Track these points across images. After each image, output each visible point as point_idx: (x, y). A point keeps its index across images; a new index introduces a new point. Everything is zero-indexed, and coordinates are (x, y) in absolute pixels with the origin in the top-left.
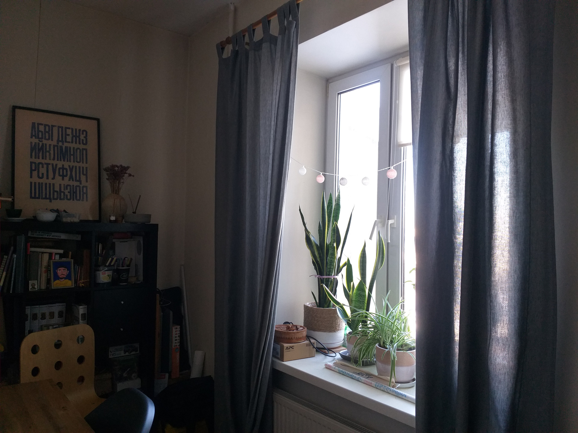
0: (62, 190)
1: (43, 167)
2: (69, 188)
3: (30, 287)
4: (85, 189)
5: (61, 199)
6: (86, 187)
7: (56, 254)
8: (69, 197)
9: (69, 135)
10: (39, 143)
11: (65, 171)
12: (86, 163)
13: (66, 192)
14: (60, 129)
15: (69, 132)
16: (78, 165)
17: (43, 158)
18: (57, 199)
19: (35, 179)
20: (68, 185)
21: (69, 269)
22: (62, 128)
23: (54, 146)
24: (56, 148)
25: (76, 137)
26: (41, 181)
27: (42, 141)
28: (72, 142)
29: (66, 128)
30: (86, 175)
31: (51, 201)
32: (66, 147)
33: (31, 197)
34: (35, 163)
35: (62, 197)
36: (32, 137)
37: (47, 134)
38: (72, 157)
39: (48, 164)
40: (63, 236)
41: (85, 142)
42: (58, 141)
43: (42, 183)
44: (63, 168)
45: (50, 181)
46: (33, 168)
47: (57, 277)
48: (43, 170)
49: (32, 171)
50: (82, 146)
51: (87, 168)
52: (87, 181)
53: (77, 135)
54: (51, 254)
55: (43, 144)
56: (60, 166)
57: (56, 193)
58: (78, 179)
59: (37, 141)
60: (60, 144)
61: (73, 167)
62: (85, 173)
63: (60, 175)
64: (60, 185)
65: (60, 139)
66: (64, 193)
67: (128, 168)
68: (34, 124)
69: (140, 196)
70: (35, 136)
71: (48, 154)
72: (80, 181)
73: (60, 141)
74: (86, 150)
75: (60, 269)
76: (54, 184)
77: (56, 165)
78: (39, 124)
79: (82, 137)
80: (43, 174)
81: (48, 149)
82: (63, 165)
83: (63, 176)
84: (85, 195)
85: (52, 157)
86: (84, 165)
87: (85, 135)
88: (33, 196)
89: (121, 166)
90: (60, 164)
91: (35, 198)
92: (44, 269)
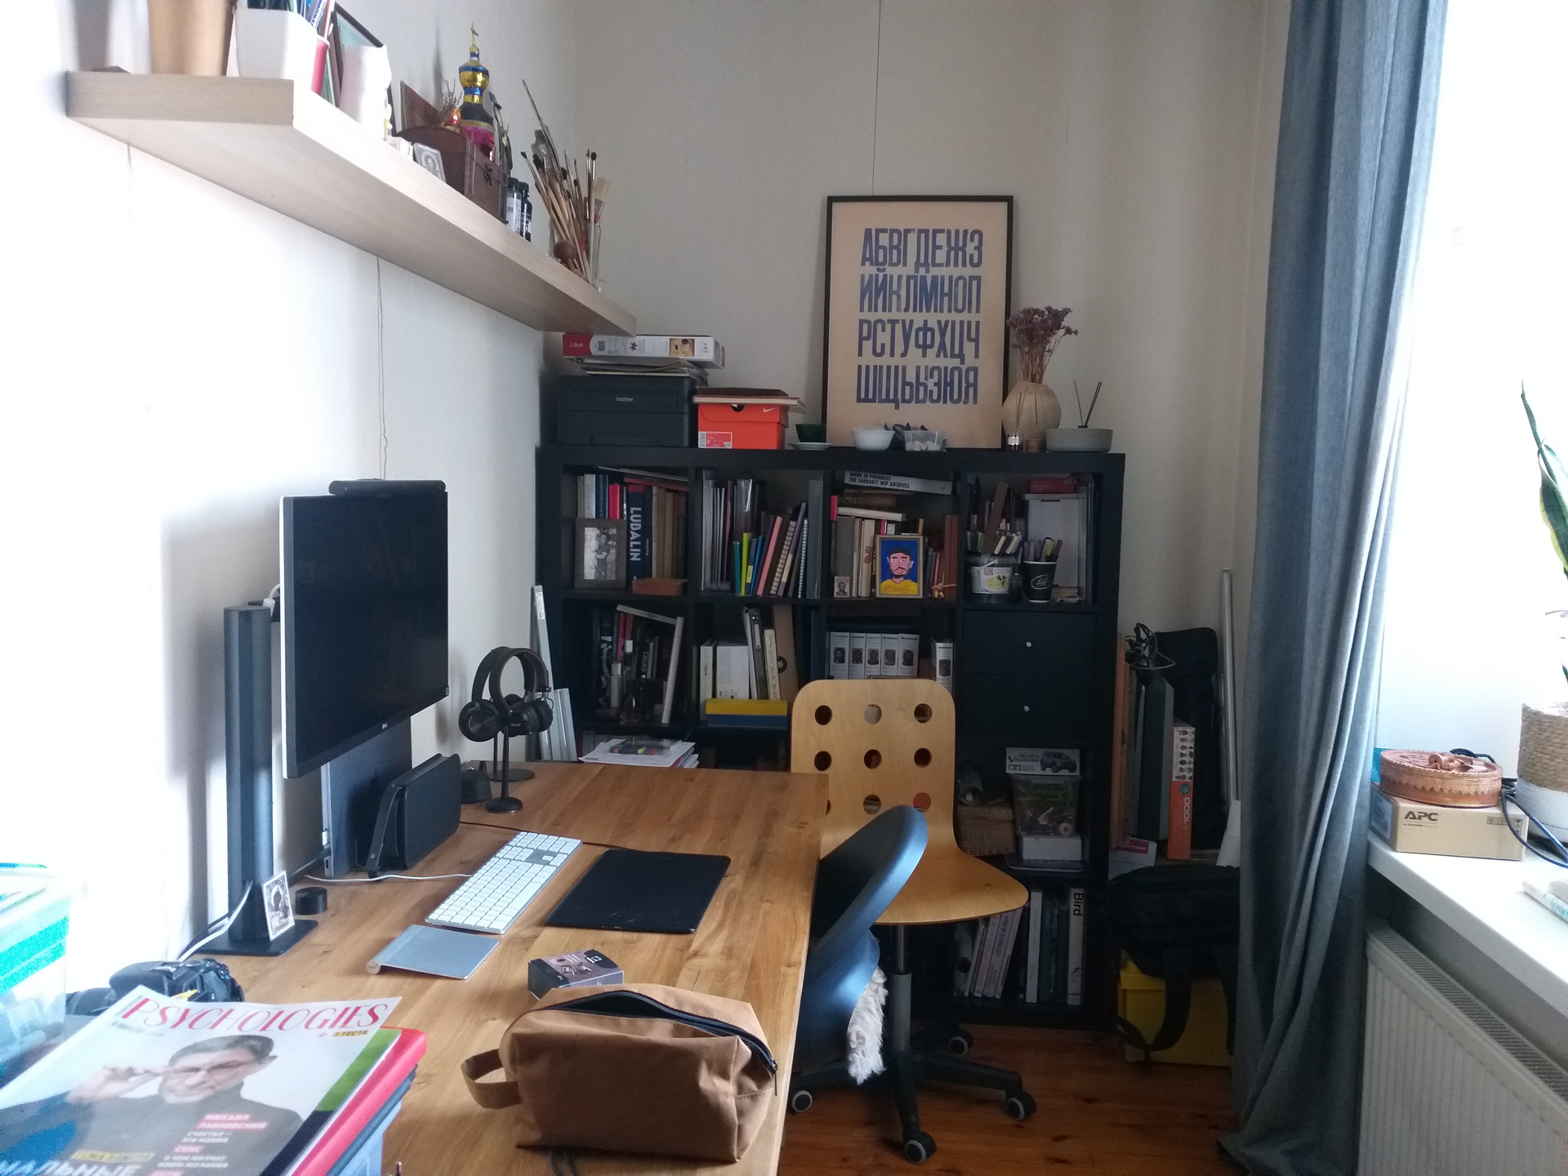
0: (922, 380)
1: (883, 330)
2: (936, 373)
3: (836, 590)
4: (972, 374)
5: (918, 401)
6: (975, 370)
7: (889, 522)
8: (935, 397)
9: (940, 247)
10: (877, 276)
11: (929, 334)
12: (978, 311)
13: (931, 384)
14: (923, 235)
15: (941, 239)
16: (956, 317)
17: (884, 310)
18: (909, 401)
19: (868, 359)
20: (933, 369)
21: (914, 558)
22: (926, 232)
23: (909, 278)
24: (912, 282)
25: (957, 249)
26: (879, 361)
27: (884, 270)
28: (948, 264)
29: (936, 232)
30: (976, 341)
31: (897, 407)
32: (934, 278)
33: (859, 400)
34: (868, 322)
35: (921, 396)
36: (863, 264)
37: (895, 252)
38: (946, 299)
39: (893, 322)
40: (913, 485)
41: (976, 261)
42: (918, 265)
43: (881, 367)
44: (925, 328)
45: (897, 361)
46: (865, 334)
47: (887, 573)
48: (883, 337)
49: (861, 339)
50: (968, 271)
51: (978, 323)
52: (977, 356)
53: (963, 245)
54: (878, 522)
55: (885, 276)
56: (918, 324)
57: (908, 388)
58: (957, 351)
59: (873, 270)
60: (922, 271)
61: (947, 322)
62: (973, 335)
63: (917, 345)
64: (918, 368)
65: (922, 260)
66: (925, 386)
67: (1066, 311)
68: (868, 232)
69: (1100, 384)
70: (870, 259)
71: (895, 298)
72: (961, 356)
73: (922, 265)
74: (978, 279)
75: (892, 556)
76: (904, 368)
77: (912, 322)
78: (879, 231)
79: (970, 248)
80: (883, 346)
81: (895, 288)
82: (926, 322)
83: (925, 347)
84: (971, 390)
85: (903, 306)
86: (972, 317)
87: (976, 243)
88: (863, 396)
89: (1049, 309)
90: (918, 319)
91: (867, 400)
92: (865, 555)
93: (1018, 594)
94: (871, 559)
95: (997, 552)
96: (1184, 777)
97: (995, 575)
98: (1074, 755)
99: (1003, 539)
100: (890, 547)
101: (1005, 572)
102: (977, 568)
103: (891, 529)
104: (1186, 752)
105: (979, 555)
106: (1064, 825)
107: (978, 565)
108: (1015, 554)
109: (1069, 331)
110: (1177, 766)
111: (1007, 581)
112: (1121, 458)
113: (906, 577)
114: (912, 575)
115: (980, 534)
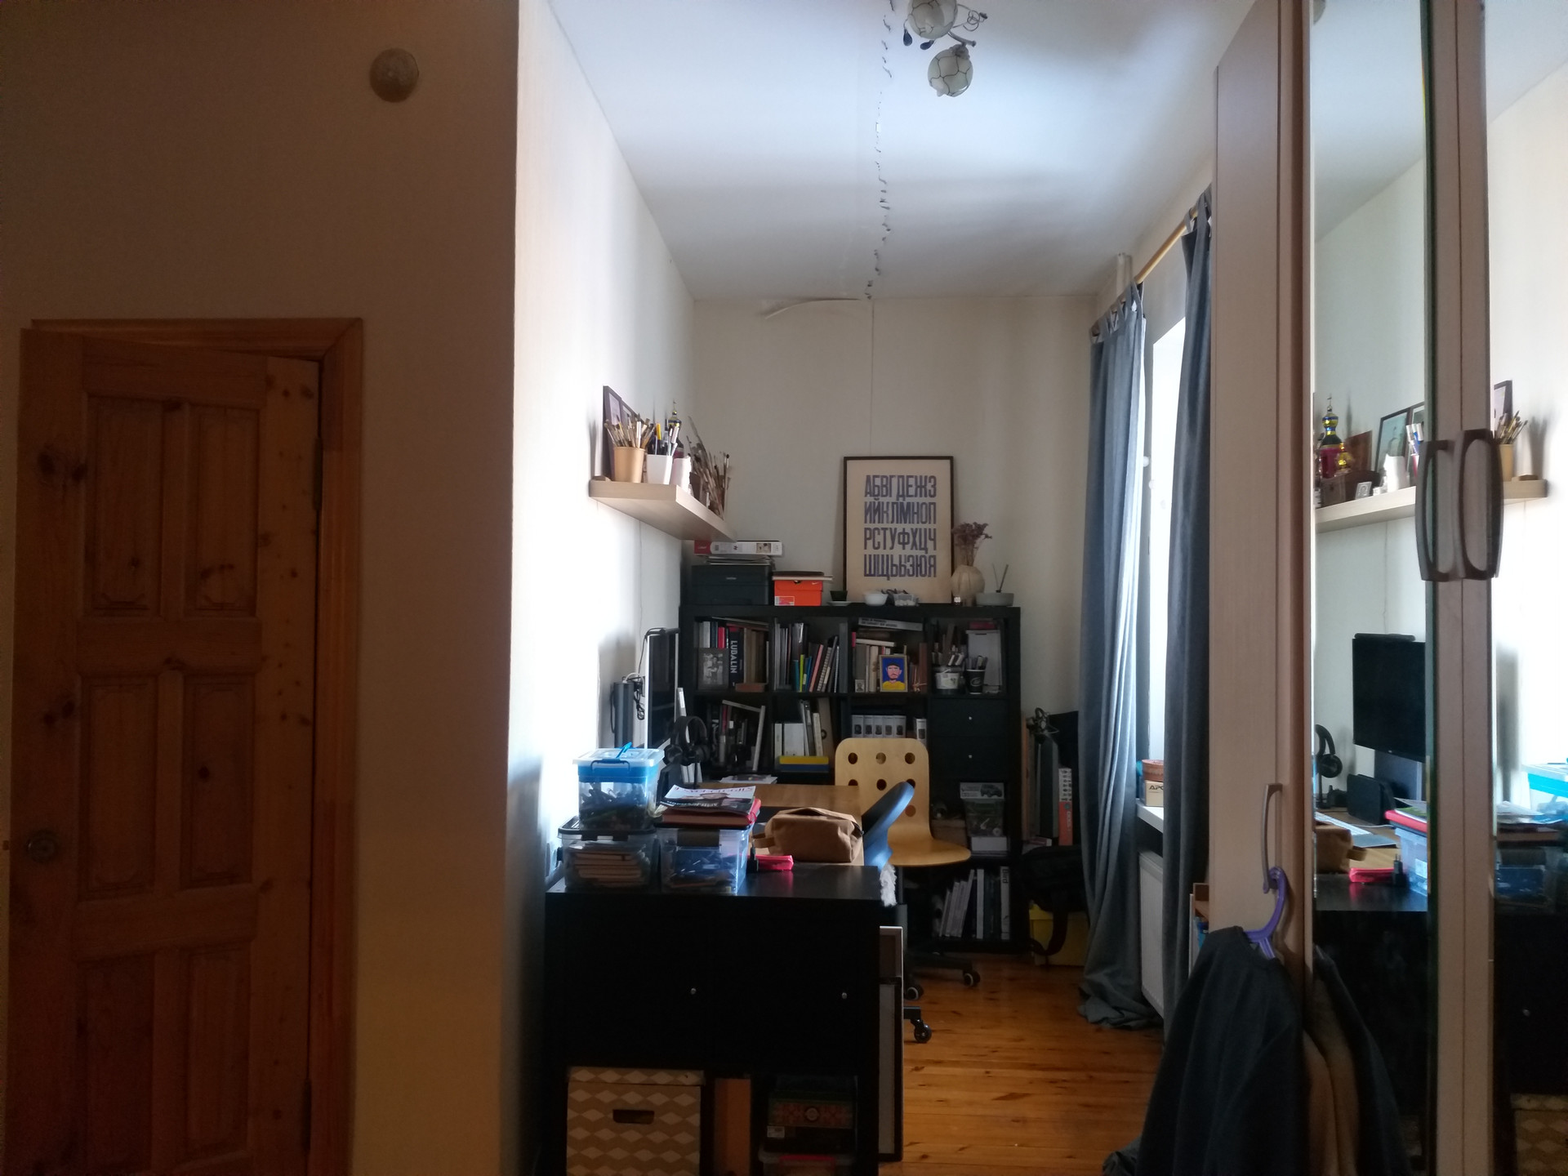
0: (903, 563)
1: (879, 534)
2: (911, 559)
3: (856, 688)
4: (932, 559)
5: (901, 576)
6: (934, 557)
7: (887, 647)
8: (911, 573)
9: (911, 486)
10: (874, 503)
11: (906, 536)
12: (935, 523)
13: (908, 565)
14: (901, 480)
15: (912, 481)
16: (920, 526)
17: (879, 522)
18: (895, 576)
19: (870, 551)
20: (909, 556)
21: (902, 668)
22: (902, 477)
23: (893, 503)
24: (895, 506)
25: (921, 487)
26: (877, 552)
27: (878, 499)
28: (916, 496)
29: (909, 477)
30: (934, 540)
31: (888, 579)
32: (908, 504)
33: (866, 575)
34: (869, 529)
35: (903, 573)
36: (866, 496)
37: (884, 489)
38: (916, 516)
39: (885, 529)
40: (900, 625)
41: (932, 493)
42: (898, 496)
43: (878, 555)
44: (904, 533)
45: (888, 552)
46: (868, 536)
47: (886, 677)
48: (879, 538)
49: (866, 539)
50: (928, 500)
51: (935, 530)
52: (935, 549)
53: (925, 485)
54: (880, 647)
55: (879, 503)
56: (900, 530)
57: (894, 568)
58: (923, 546)
59: (872, 499)
60: (901, 500)
61: (916, 529)
62: (932, 537)
63: (899, 543)
64: (900, 556)
65: (901, 493)
66: (905, 567)
67: (985, 525)
68: (868, 477)
69: (1007, 566)
70: (869, 493)
71: (885, 515)
72: (926, 549)
73: (901, 496)
74: (934, 504)
75: (891, 667)
76: (892, 556)
77: (896, 529)
78: (875, 477)
79: (929, 486)
80: (879, 543)
81: (885, 509)
82: (904, 529)
83: (904, 544)
84: (932, 569)
85: (890, 519)
86: (932, 526)
87: (932, 483)
88: (868, 573)
89: (975, 523)
90: (900, 527)
91: (870, 575)
92: (872, 667)
93: (964, 688)
94: (877, 669)
95: (950, 664)
96: (1066, 799)
97: (950, 678)
98: (1000, 786)
99: (953, 656)
100: (888, 662)
101: (955, 676)
102: (938, 674)
103: (887, 652)
104: (1067, 783)
105: (939, 666)
106: (996, 829)
107: (939, 672)
108: (960, 666)
109: (987, 536)
110: (1062, 792)
111: (956, 681)
112: (1018, 610)
113: (897, 680)
114: (901, 679)
115: (940, 654)
